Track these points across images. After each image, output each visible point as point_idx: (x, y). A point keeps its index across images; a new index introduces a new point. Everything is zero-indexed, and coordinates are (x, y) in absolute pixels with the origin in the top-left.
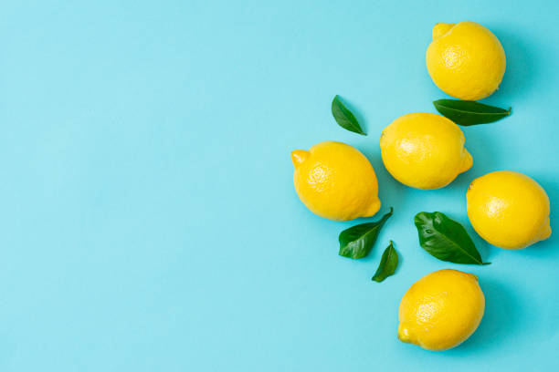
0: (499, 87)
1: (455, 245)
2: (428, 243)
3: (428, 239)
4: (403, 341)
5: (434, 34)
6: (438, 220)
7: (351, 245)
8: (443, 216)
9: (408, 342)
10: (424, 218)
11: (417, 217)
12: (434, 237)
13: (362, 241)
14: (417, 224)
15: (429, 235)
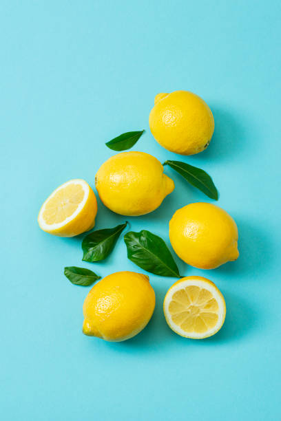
1: (157, 259)
2: (134, 256)
3: (134, 253)
6: (143, 237)
7: (92, 250)
8: (149, 234)
9: (91, 334)
10: (132, 236)
11: (127, 236)
12: (139, 251)
13: (101, 247)
14: (126, 241)
15: (135, 250)
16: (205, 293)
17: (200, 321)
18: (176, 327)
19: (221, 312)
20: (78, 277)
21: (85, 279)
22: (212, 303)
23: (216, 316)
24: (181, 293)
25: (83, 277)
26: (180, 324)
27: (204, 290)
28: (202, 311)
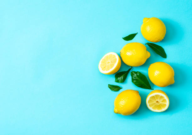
0: (164, 38)
1: (143, 82)
2: (134, 81)
3: (134, 80)
4: (116, 113)
5: (143, 21)
6: (138, 74)
7: (119, 78)
8: (140, 73)
9: (117, 113)
10: (134, 73)
11: (132, 73)
12: (136, 79)
13: (122, 77)
14: (131, 75)
15: (135, 79)
16: (162, 97)
17: (159, 107)
18: (150, 108)
19: (167, 103)
20: (113, 88)
21: (116, 89)
22: (164, 100)
23: (165, 105)
24: (153, 97)
25: (115, 88)
26: (152, 107)
27: (161, 96)
28: (161, 103)
